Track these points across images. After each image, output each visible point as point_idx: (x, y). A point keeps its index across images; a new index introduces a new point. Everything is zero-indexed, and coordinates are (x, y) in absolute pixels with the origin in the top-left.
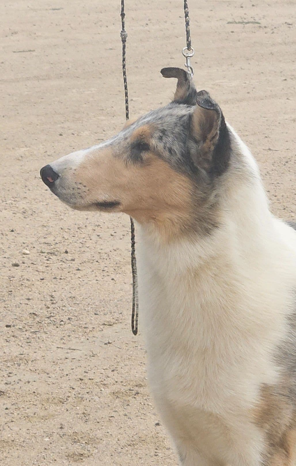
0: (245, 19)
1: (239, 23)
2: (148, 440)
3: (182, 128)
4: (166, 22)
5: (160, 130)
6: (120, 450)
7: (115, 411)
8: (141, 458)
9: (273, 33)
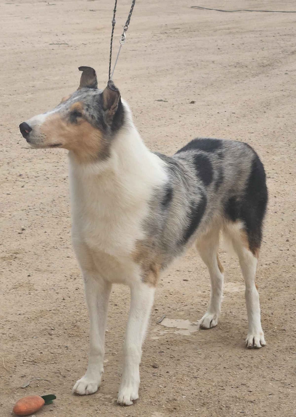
0: (59, 42)
1: (57, 44)
2: (24, 285)
3: (97, 103)
4: (15, 45)
5: (86, 105)
6: (8, 291)
7: (4, 269)
8: (21, 296)
9: (76, 49)
